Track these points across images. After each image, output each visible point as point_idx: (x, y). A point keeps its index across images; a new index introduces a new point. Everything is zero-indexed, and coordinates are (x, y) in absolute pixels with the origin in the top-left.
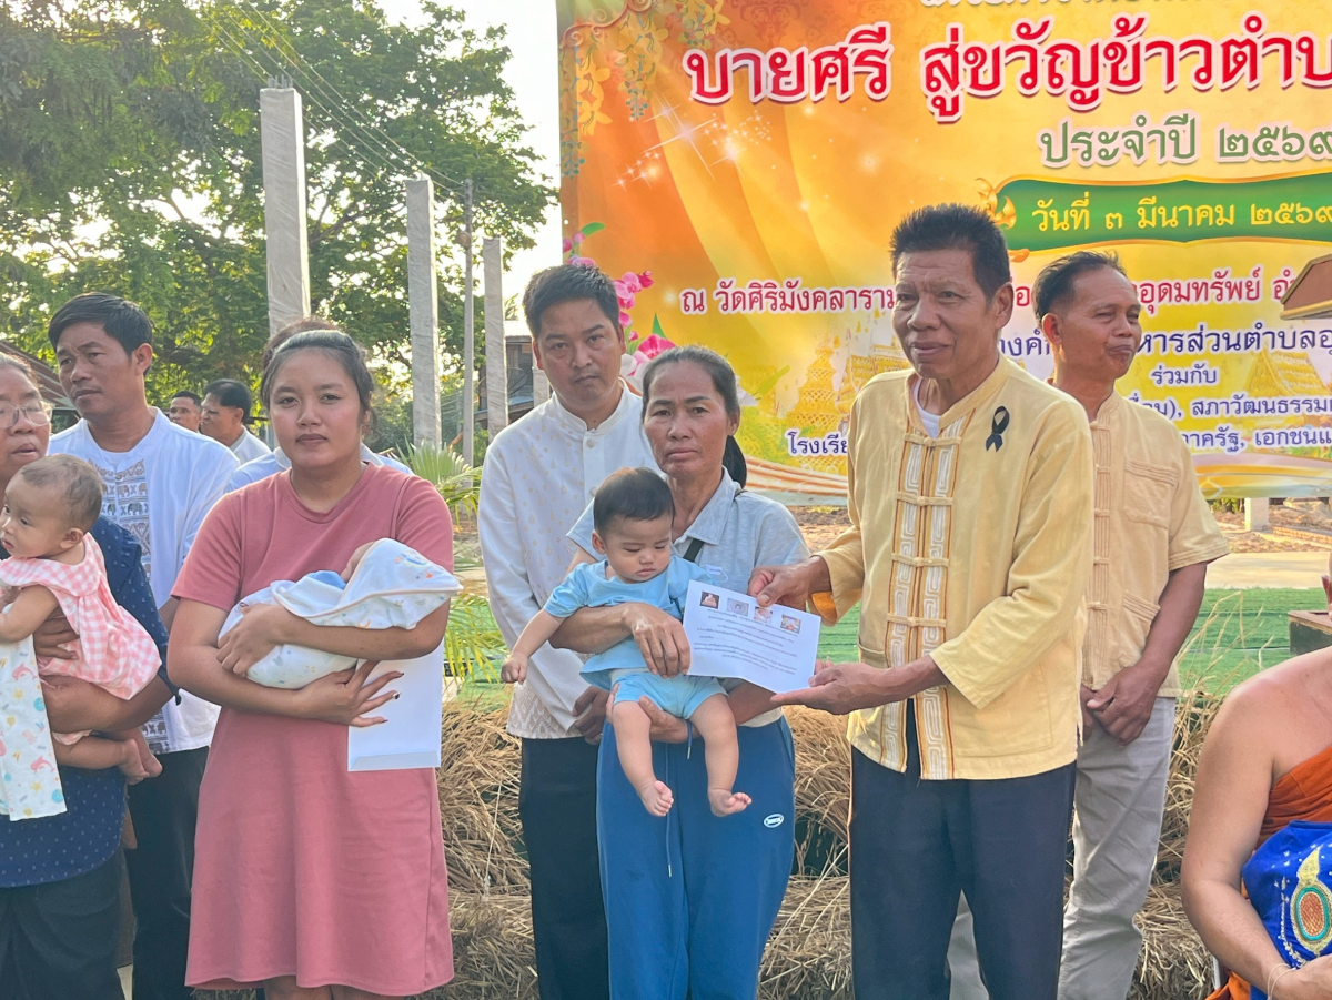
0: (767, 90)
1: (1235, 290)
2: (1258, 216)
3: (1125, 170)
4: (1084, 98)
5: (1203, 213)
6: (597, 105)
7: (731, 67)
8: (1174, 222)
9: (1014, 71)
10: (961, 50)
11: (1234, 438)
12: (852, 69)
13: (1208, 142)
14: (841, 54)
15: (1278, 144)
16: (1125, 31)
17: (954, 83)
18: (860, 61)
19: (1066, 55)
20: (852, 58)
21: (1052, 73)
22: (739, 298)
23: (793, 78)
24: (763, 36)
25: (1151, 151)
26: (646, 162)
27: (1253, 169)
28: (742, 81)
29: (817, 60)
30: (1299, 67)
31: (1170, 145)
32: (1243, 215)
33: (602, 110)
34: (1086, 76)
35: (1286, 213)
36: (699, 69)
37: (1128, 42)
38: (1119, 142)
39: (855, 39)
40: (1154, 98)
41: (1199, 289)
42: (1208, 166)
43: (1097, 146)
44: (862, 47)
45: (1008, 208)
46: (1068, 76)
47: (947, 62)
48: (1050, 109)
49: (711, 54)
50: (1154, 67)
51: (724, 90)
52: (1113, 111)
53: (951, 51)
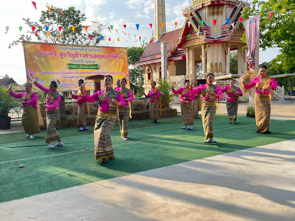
0: (45, 55)
1: (89, 73)
2: (90, 67)
3: (78, 63)
4: (74, 58)
5: (85, 67)
6: (28, 56)
7: (42, 53)
8: (83, 67)
9: (67, 55)
10: (63, 53)
11: (91, 85)
12: (53, 54)
13: (85, 62)
14: (52, 53)
15: (90, 62)
16: (76, 53)
17: (62, 56)
18: (54, 53)
19: (72, 54)
20: (53, 53)
21: (71, 56)
22: (44, 73)
23: (48, 54)
24: (45, 51)
25: (80, 62)
26: (34, 61)
27: (89, 64)
28: (43, 54)
29: (50, 53)
30: (91, 56)
31: (82, 62)
32: (89, 67)
33: (29, 56)
34: (74, 56)
35: (92, 67)
36: (38, 53)
37: (77, 54)
38: (77, 61)
39: (53, 52)
40: (80, 58)
41: (86, 73)
42: (85, 63)
44: (54, 52)
45: (69, 66)
46: (72, 56)
47: (62, 54)
48: (71, 58)
49: (39, 52)
50: (79, 56)
51: (41, 55)
52: (76, 59)
53: (62, 53)
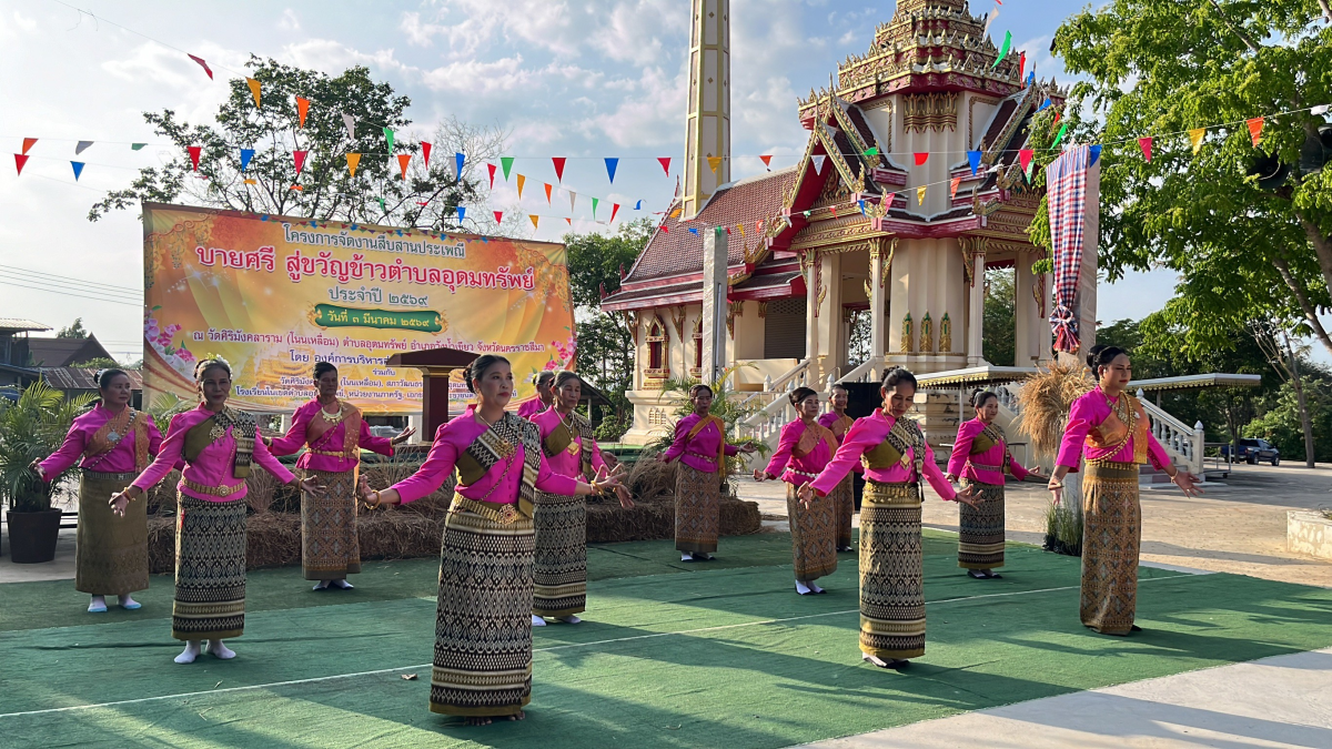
0: (229, 263)
1: (398, 345)
2: (404, 322)
3: (358, 304)
4: (343, 279)
5: (386, 320)
6: (159, 263)
7: (215, 254)
8: (376, 322)
9: (319, 268)
10: (300, 259)
11: (400, 395)
12: (260, 261)
13: (385, 298)
14: (256, 255)
15: (408, 300)
16: (357, 259)
17: (298, 269)
18: (263, 258)
19: (336, 264)
20: (260, 257)
21: (332, 270)
22: (217, 336)
23: (239, 260)
24: (229, 245)
25: (367, 298)
26: (180, 284)
27: (400, 308)
28: (220, 259)
29: (247, 256)
30: (414, 277)
31: (373, 297)
32: (399, 322)
33: (162, 264)
34: (344, 272)
35: (413, 322)
36: (202, 253)
37: (358, 262)
38: (356, 295)
39: (261, 251)
40: (367, 282)
42: (386, 306)
43: (348, 295)
44: (264, 254)
45: (319, 312)
46: (338, 271)
47: (295, 262)
48: (331, 282)
49: (207, 249)
50: (367, 272)
51: (212, 261)
52: (353, 285)
53: (297, 258)
